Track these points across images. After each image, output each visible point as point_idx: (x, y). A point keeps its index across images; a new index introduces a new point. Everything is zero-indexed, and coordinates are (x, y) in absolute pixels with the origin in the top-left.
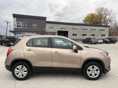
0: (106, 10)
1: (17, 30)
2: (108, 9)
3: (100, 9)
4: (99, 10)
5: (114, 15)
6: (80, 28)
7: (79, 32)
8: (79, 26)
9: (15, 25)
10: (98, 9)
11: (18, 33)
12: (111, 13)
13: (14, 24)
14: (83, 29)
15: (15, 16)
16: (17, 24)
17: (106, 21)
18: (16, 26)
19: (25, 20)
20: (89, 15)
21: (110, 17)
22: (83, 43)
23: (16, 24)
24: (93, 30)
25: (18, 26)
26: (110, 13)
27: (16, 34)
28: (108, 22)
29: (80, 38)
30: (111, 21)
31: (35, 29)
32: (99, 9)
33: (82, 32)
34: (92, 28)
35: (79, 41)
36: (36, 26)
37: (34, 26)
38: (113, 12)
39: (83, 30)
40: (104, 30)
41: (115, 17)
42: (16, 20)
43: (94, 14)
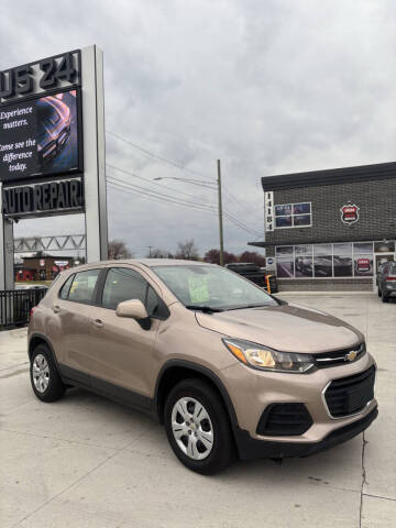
1: (275, 238)
9: (269, 219)
11: (279, 250)
13: (267, 215)
15: (269, 184)
16: (277, 213)
18: (273, 223)
19: (306, 191)
23: (273, 214)
25: (279, 222)
27: (274, 255)
31: (351, 227)
36: (354, 214)
37: (346, 215)
42: (272, 200)
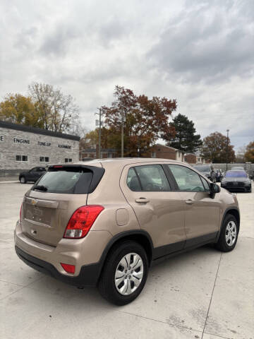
0: (58, 95)
2: (61, 92)
3: (41, 90)
4: (39, 91)
5: (75, 110)
6: (7, 134)
7: (6, 148)
8: (6, 130)
10: (37, 87)
12: (70, 106)
14: (18, 141)
17: (58, 123)
20: (12, 98)
21: (67, 115)
22: (22, 181)
24: (43, 144)
26: (67, 105)
28: (63, 126)
29: (8, 168)
30: (68, 125)
32: (39, 88)
33: (14, 148)
34: (42, 141)
35: (8, 176)
38: (74, 103)
39: (17, 143)
40: (70, 147)
41: (77, 117)
43: (29, 100)
